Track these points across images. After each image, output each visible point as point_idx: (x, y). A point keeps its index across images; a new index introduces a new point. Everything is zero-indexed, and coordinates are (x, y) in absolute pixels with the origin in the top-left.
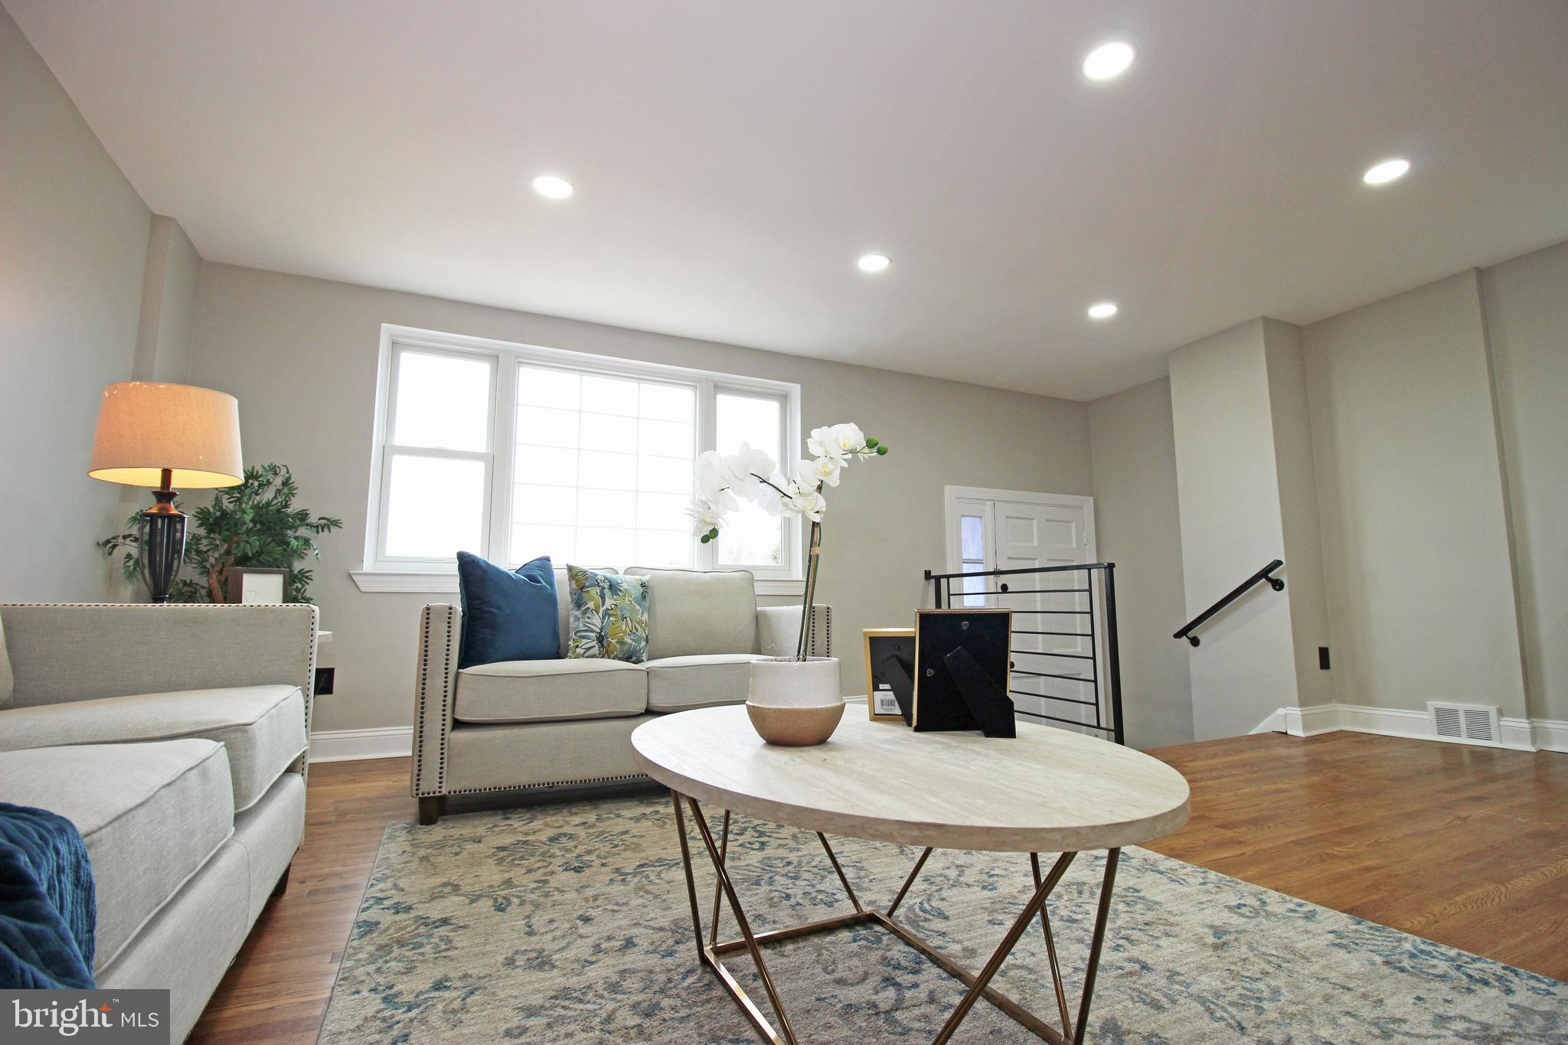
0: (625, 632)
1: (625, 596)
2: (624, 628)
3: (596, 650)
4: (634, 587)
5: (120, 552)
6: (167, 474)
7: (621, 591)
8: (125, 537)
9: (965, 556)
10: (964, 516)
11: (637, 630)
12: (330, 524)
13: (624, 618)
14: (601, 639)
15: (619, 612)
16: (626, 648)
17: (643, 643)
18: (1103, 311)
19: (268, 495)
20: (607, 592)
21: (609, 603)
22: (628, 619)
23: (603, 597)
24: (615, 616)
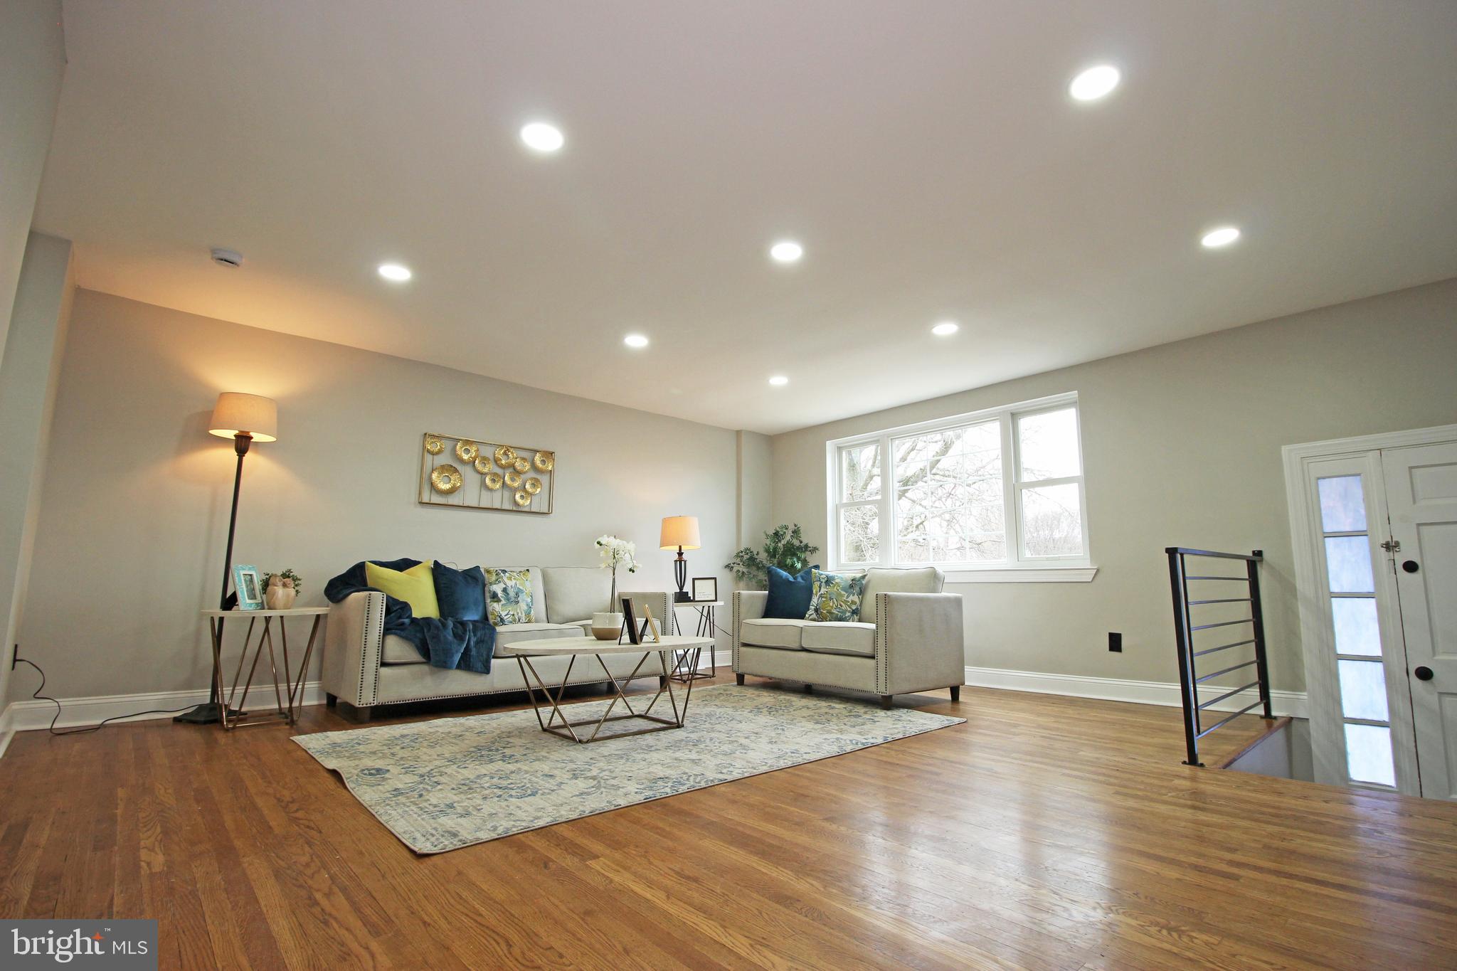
0: (832, 607)
1: (834, 587)
2: (831, 604)
3: (814, 616)
4: (846, 581)
5: (735, 569)
6: (680, 547)
7: (832, 583)
8: (734, 564)
9: (1328, 528)
10: (1324, 478)
11: (841, 605)
12: (815, 549)
13: (831, 599)
14: (816, 610)
15: (828, 596)
16: (834, 616)
17: (848, 614)
18: (1220, 237)
19: (788, 537)
20: (823, 584)
21: (823, 590)
22: (835, 600)
23: (820, 587)
24: (826, 598)
